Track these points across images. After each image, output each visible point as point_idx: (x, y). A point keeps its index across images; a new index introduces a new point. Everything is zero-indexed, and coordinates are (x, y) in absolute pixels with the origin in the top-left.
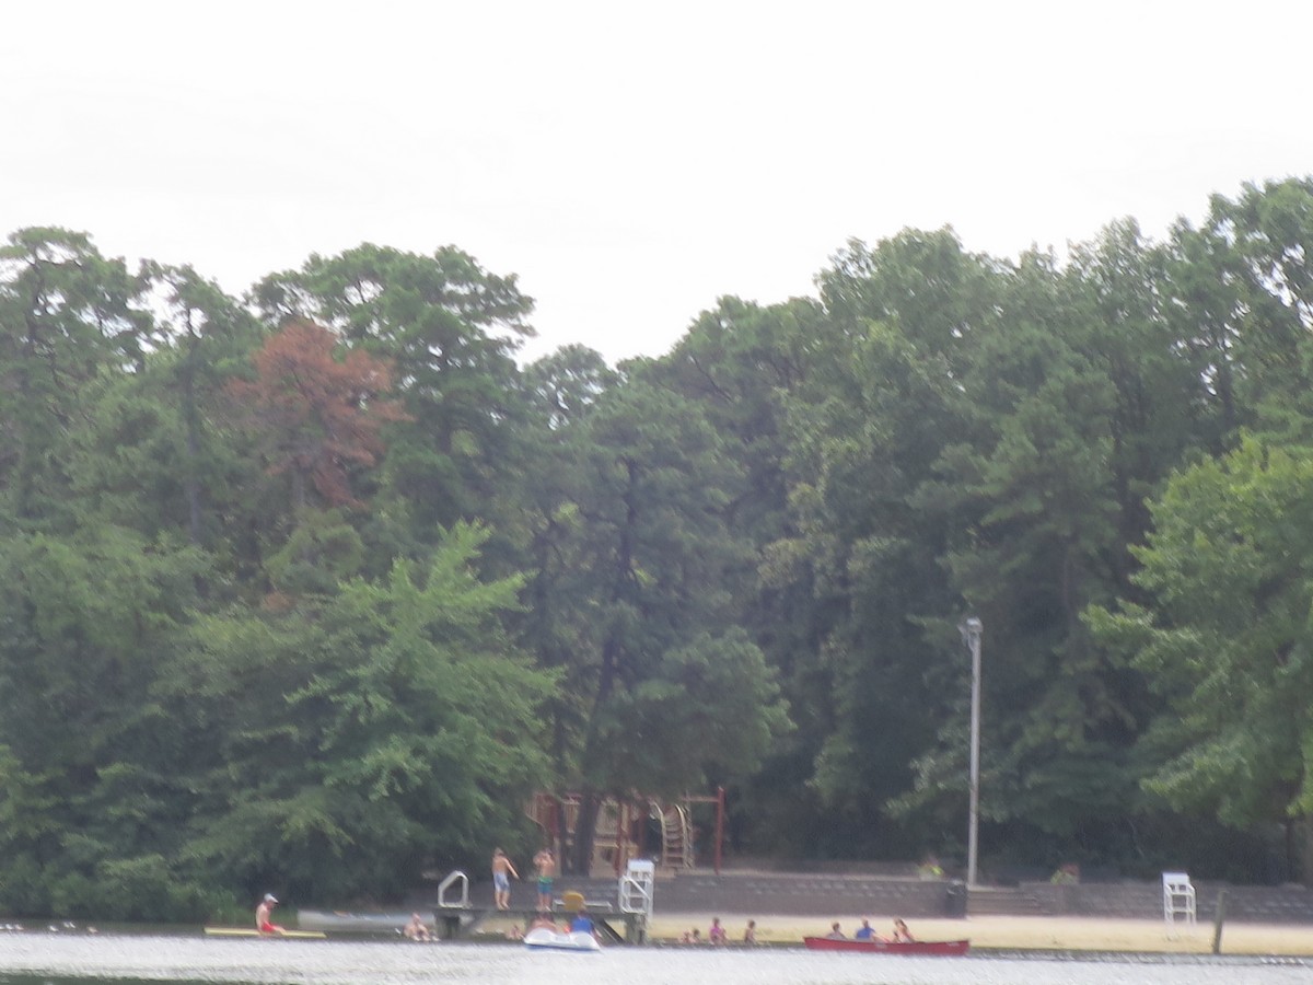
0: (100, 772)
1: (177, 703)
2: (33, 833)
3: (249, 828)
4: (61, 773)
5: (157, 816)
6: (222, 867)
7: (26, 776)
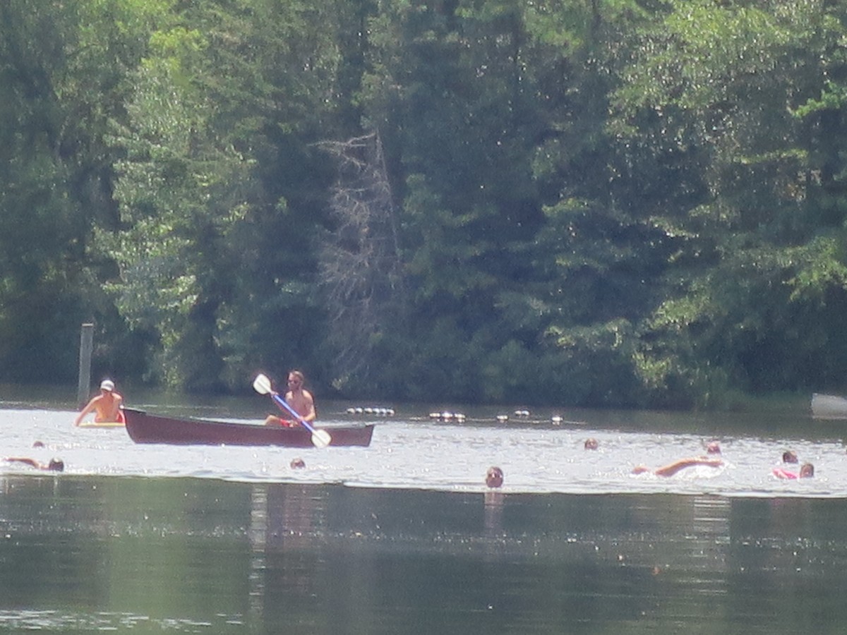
0: (546, 209)
1: (646, 118)
2: (457, 291)
3: (745, 284)
4: (493, 210)
5: (624, 268)
6: (708, 334)
7: (446, 216)
